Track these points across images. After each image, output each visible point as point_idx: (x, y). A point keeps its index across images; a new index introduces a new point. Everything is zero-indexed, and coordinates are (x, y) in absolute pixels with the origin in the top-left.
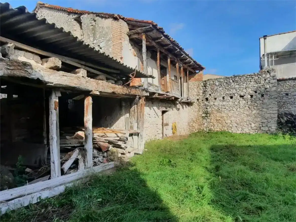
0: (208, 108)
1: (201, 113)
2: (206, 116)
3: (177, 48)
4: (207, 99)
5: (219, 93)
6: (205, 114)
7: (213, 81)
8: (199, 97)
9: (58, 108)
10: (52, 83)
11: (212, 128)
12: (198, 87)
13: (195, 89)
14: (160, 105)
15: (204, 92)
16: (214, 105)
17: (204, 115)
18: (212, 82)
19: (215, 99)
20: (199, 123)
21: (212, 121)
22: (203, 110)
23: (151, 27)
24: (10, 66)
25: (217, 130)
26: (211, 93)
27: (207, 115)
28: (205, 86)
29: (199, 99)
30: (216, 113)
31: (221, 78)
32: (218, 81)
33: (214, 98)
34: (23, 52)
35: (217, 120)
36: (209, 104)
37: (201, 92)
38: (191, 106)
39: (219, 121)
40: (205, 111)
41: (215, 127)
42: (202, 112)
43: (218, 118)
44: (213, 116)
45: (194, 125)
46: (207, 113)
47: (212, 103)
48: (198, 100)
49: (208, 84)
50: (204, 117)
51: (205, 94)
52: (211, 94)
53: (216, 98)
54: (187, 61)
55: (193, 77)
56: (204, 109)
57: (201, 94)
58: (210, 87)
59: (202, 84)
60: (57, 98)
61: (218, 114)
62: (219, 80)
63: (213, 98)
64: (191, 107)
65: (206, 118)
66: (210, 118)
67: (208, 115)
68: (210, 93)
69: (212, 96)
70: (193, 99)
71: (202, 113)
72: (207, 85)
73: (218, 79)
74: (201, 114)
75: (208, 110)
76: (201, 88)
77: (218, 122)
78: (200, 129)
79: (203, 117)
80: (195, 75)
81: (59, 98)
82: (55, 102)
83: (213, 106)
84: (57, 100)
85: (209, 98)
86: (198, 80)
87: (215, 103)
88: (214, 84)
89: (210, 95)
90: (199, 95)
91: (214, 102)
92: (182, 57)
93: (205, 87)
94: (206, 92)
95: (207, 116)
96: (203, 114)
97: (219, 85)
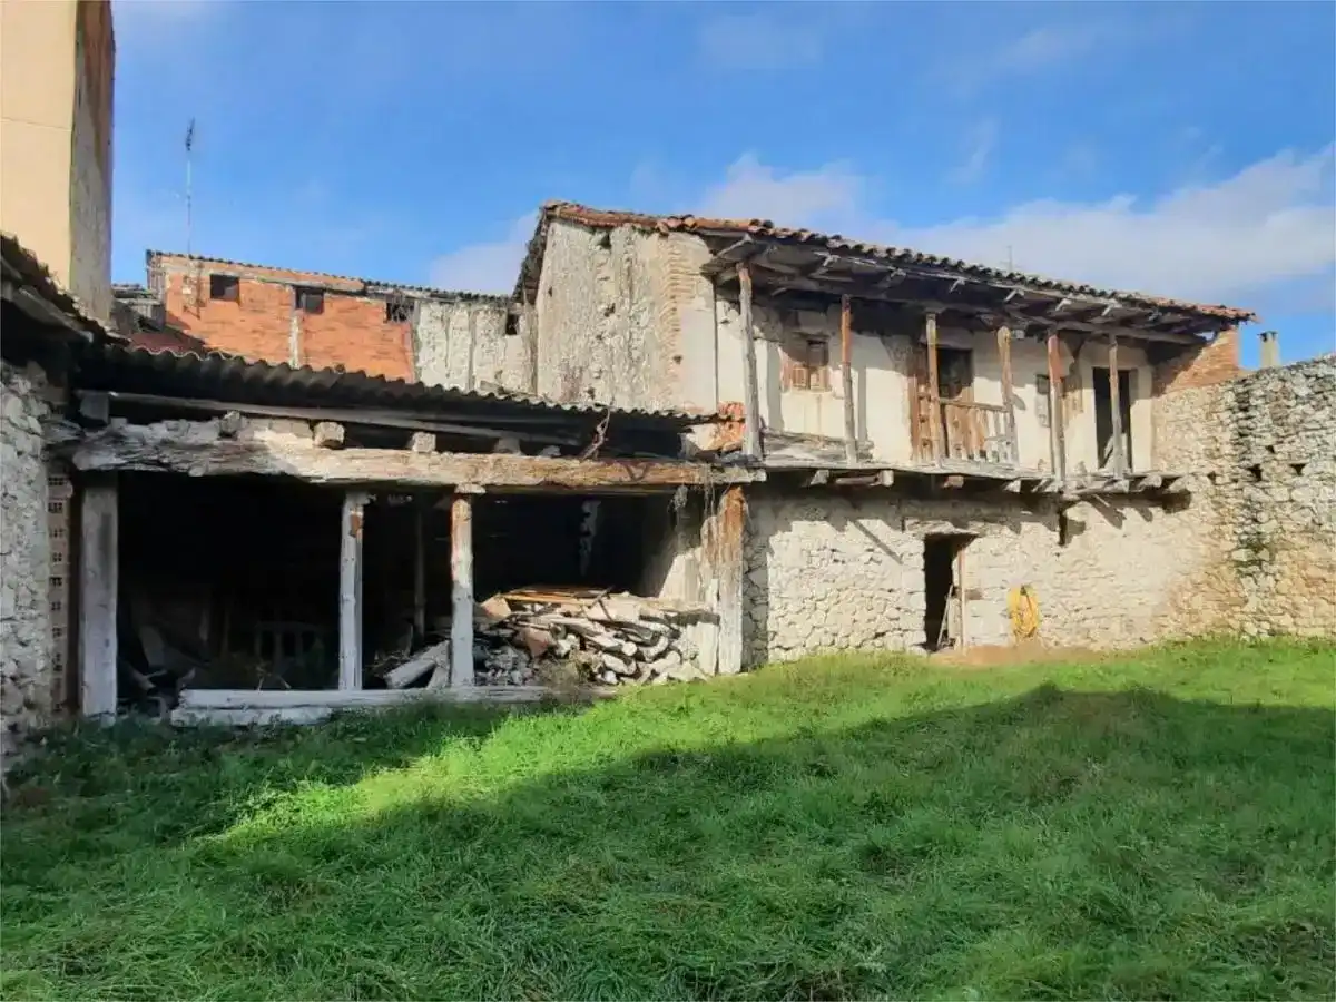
0: (1263, 516)
1: (1227, 544)
2: (1253, 562)
3: (947, 275)
4: (1256, 471)
5: (1314, 437)
6: (1250, 552)
7: (1283, 380)
8: (1218, 461)
9: (360, 532)
10: (321, 478)
11: (1286, 620)
12: (1209, 415)
13: (1198, 426)
14: (905, 510)
15: (1242, 435)
16: (1292, 501)
17: (1242, 555)
18: (1275, 385)
19: (1298, 468)
20: (1223, 597)
21: (1285, 584)
22: (1239, 531)
23: (748, 243)
24: (220, 456)
25: (1311, 633)
26: (1275, 439)
27: (1256, 552)
28: (1244, 405)
29: (1217, 472)
30: (1304, 543)
31: (1324, 362)
32: (1308, 377)
33: (1292, 466)
34: (267, 421)
35: (1310, 582)
36: (1267, 498)
37: (1228, 436)
38: (1184, 508)
39: (1323, 586)
40: (1246, 533)
41: (1299, 621)
42: (1235, 538)
43: (1312, 572)
44: (1287, 560)
45: (1198, 602)
46: (1255, 545)
47: (1280, 493)
48: (1212, 476)
49: (1259, 393)
50: (1245, 565)
51: (1244, 449)
52: (1276, 448)
53: (1303, 465)
54: (1057, 309)
55: (1186, 367)
56: (1243, 524)
57: (1227, 449)
58: (1266, 409)
59: (1230, 398)
60: (361, 508)
61: (1314, 553)
62: (1312, 371)
63: (1287, 467)
64: (1183, 514)
65: (1255, 568)
66: (1274, 568)
67: (1264, 554)
68: (1269, 440)
69: (1279, 457)
70: (1190, 473)
71: (1234, 545)
72: (1253, 402)
73: (1308, 365)
74: (1230, 552)
75: (1263, 529)
76: (1225, 416)
77: (1313, 590)
78: (1229, 626)
79: (1239, 563)
80: (1193, 358)
81: (366, 508)
82: (354, 518)
83: (1290, 505)
84: (360, 514)
85: (1266, 470)
86: (1211, 378)
87: (1296, 494)
88: (1286, 394)
89: (1270, 449)
90: (1216, 454)
91: (1292, 488)
92: (1009, 298)
93: (1246, 410)
94: (1251, 438)
95: (1259, 563)
96: (1238, 548)
97: (1310, 397)
